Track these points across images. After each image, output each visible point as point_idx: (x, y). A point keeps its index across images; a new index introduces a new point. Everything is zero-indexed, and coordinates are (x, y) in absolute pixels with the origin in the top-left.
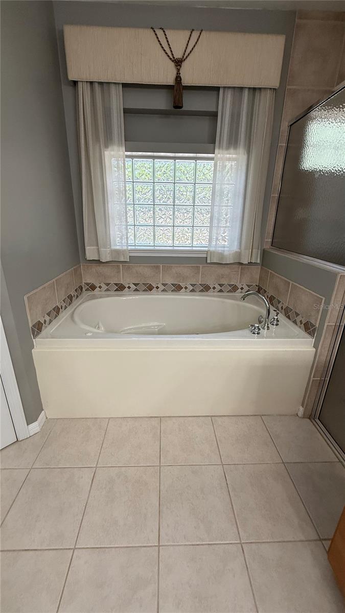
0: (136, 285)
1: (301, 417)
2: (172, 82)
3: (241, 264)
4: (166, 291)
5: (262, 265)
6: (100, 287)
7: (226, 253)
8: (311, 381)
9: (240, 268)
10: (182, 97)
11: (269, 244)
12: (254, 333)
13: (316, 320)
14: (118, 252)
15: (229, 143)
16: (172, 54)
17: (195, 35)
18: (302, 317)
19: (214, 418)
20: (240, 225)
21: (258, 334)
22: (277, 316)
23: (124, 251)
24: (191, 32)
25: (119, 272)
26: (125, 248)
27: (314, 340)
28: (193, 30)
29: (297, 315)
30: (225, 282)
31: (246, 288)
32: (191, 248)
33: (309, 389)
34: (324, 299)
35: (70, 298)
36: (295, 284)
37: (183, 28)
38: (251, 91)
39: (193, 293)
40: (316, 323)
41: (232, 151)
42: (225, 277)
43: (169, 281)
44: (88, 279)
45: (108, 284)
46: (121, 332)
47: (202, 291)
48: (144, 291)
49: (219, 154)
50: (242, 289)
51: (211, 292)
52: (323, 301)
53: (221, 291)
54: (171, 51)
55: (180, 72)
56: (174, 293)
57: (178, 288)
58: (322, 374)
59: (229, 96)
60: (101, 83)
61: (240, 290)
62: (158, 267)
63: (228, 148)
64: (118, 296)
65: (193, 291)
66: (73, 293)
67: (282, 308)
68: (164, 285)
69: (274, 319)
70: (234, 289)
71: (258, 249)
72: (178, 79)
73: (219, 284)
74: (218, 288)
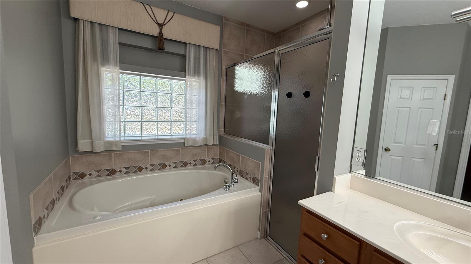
0: (126, 168)
1: (259, 239)
2: (156, 34)
3: (207, 145)
4: (154, 170)
5: (220, 145)
6: (90, 175)
7: (198, 139)
8: (262, 212)
9: (207, 148)
10: (164, 44)
11: (223, 132)
12: (226, 190)
13: (259, 176)
14: (111, 143)
15: (194, 73)
16: (157, 20)
17: (171, 14)
18: (251, 175)
19: (208, 259)
20: (205, 121)
21: (229, 190)
22: (236, 176)
23: (117, 142)
24: (168, 12)
25: (111, 159)
26: (117, 139)
27: (259, 187)
28: (169, 11)
29: (247, 174)
30: (198, 158)
31: (212, 161)
32: (171, 137)
33: (261, 218)
34: (261, 163)
35: (62, 188)
36: (243, 155)
37: (164, 8)
38: (205, 48)
39: (175, 169)
40: (259, 178)
41: (196, 77)
42: (197, 155)
43: (156, 162)
44: (78, 168)
45: (98, 171)
46: (116, 210)
47: (182, 166)
48: (135, 172)
49: (188, 78)
50: (209, 161)
51: (188, 167)
52: (261, 164)
53: (195, 165)
54: (156, 18)
55: (162, 30)
56: (161, 171)
57: (163, 167)
58: (266, 207)
59: (192, 48)
60: (100, 25)
61: (208, 163)
62: (147, 152)
63: (194, 76)
64: (109, 180)
65: (175, 167)
66: (64, 184)
67: (237, 171)
68: (152, 165)
69: (235, 179)
70: (204, 162)
71: (217, 135)
72: (161, 34)
73: (194, 160)
74: (193, 163)
